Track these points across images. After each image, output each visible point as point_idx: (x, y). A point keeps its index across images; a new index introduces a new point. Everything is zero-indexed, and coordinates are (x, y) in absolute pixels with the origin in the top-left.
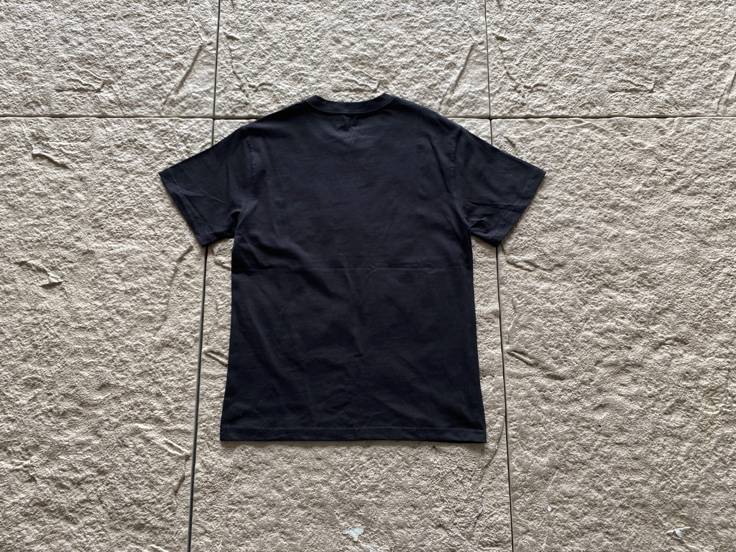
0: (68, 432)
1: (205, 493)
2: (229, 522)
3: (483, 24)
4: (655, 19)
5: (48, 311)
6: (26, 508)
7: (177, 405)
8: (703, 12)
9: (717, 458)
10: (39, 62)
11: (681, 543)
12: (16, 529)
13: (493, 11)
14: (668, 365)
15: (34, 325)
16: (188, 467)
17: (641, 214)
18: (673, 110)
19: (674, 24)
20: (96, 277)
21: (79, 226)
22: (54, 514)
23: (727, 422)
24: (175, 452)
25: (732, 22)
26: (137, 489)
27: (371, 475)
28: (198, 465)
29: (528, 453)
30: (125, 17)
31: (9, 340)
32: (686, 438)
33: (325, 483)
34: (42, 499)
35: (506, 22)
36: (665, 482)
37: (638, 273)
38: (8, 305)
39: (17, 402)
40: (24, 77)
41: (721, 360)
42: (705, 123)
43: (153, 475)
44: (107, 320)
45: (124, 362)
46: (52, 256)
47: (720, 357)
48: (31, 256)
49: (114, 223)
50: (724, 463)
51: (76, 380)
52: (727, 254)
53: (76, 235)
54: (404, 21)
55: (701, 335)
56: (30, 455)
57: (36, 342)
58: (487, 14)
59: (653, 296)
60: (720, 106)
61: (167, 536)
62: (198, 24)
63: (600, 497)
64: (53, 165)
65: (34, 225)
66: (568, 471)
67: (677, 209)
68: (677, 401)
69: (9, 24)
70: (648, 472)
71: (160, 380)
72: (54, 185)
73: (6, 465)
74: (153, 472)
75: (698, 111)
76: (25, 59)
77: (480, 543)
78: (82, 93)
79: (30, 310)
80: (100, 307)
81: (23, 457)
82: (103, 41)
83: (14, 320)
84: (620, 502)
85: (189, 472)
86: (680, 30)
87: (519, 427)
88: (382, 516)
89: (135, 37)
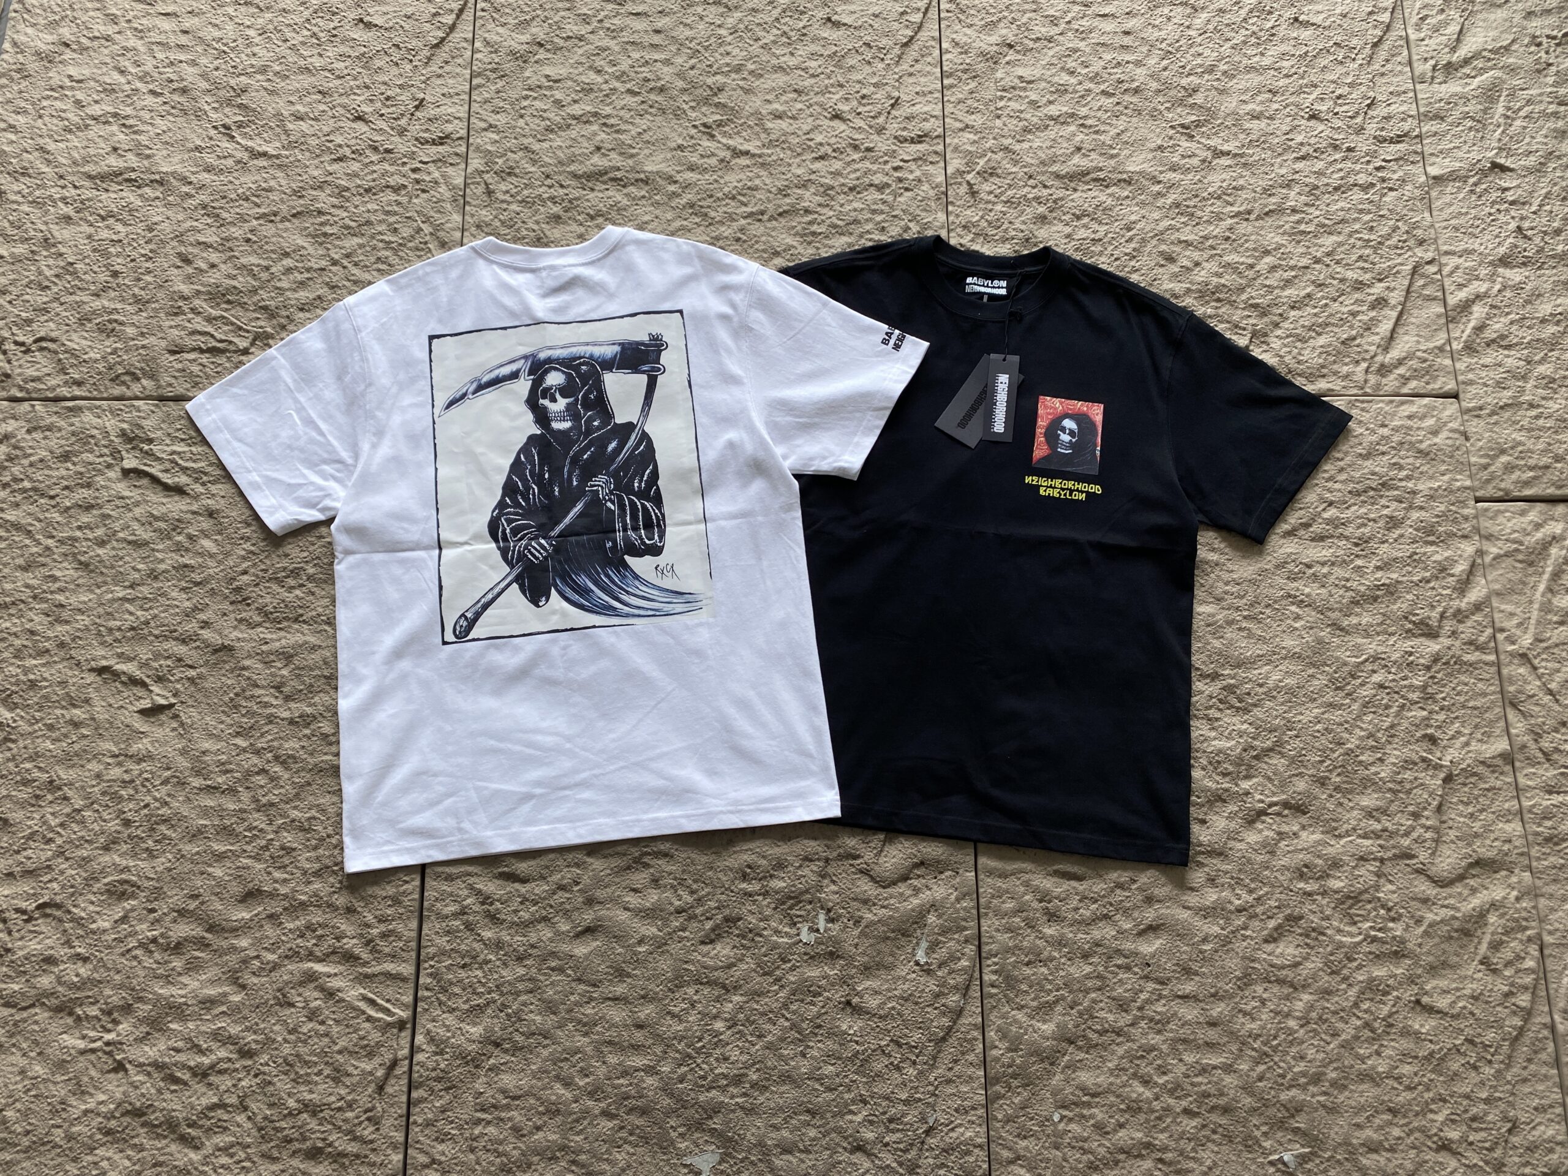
0: (185, 979)
1: (432, 1090)
2: (475, 1144)
3: (942, 227)
4: (1252, 217)
5: (149, 757)
6: (109, 1119)
7: (383, 928)
8: (1341, 204)
9: (1359, 1023)
10: (137, 300)
12: (90, 1158)
13: (962, 202)
14: (1272, 853)
15: (125, 783)
16: (402, 1042)
17: (1226, 576)
19: (1287, 227)
20: (237, 695)
21: (207, 600)
22: (159, 1131)
23: (1377, 956)
24: (380, 1015)
25: (1392, 223)
26: (309, 1083)
27: (735, 1054)
28: (420, 1039)
29: (1020, 1016)
30: (294, 216)
31: (79, 811)
32: (1303, 986)
33: (650, 1070)
34: (138, 1104)
35: (983, 224)
36: (1264, 1067)
37: (1219, 684)
38: (76, 747)
39: (93, 926)
40: (110, 327)
41: (1370, 842)
43: (339, 1057)
44: (258, 773)
45: (289, 850)
46: (157, 656)
47: (1365, 837)
48: (120, 656)
49: (270, 596)
50: (1373, 1031)
51: (200, 883)
52: (1380, 649)
53: (202, 616)
54: (799, 222)
55: (1331, 796)
56: (116, 1022)
57: (129, 815)
58: (950, 208)
59: (1245, 726)
60: (1370, 377)
61: (364, 1170)
62: (427, 229)
63: (1148, 1094)
64: (159, 488)
65: (124, 599)
66: (1091, 1047)
67: (1291, 566)
68: (1288, 918)
69: (82, 229)
70: (1234, 1048)
72: (162, 525)
73: (73, 1041)
74: (340, 1052)
75: (1330, 386)
76: (113, 294)
78: (214, 356)
80: (244, 750)
81: (102, 1026)
82: (254, 260)
83: (87, 774)
84: (1184, 1103)
85: (406, 1052)
86: (1298, 238)
87: (1003, 966)
88: (754, 1130)
89: (312, 252)
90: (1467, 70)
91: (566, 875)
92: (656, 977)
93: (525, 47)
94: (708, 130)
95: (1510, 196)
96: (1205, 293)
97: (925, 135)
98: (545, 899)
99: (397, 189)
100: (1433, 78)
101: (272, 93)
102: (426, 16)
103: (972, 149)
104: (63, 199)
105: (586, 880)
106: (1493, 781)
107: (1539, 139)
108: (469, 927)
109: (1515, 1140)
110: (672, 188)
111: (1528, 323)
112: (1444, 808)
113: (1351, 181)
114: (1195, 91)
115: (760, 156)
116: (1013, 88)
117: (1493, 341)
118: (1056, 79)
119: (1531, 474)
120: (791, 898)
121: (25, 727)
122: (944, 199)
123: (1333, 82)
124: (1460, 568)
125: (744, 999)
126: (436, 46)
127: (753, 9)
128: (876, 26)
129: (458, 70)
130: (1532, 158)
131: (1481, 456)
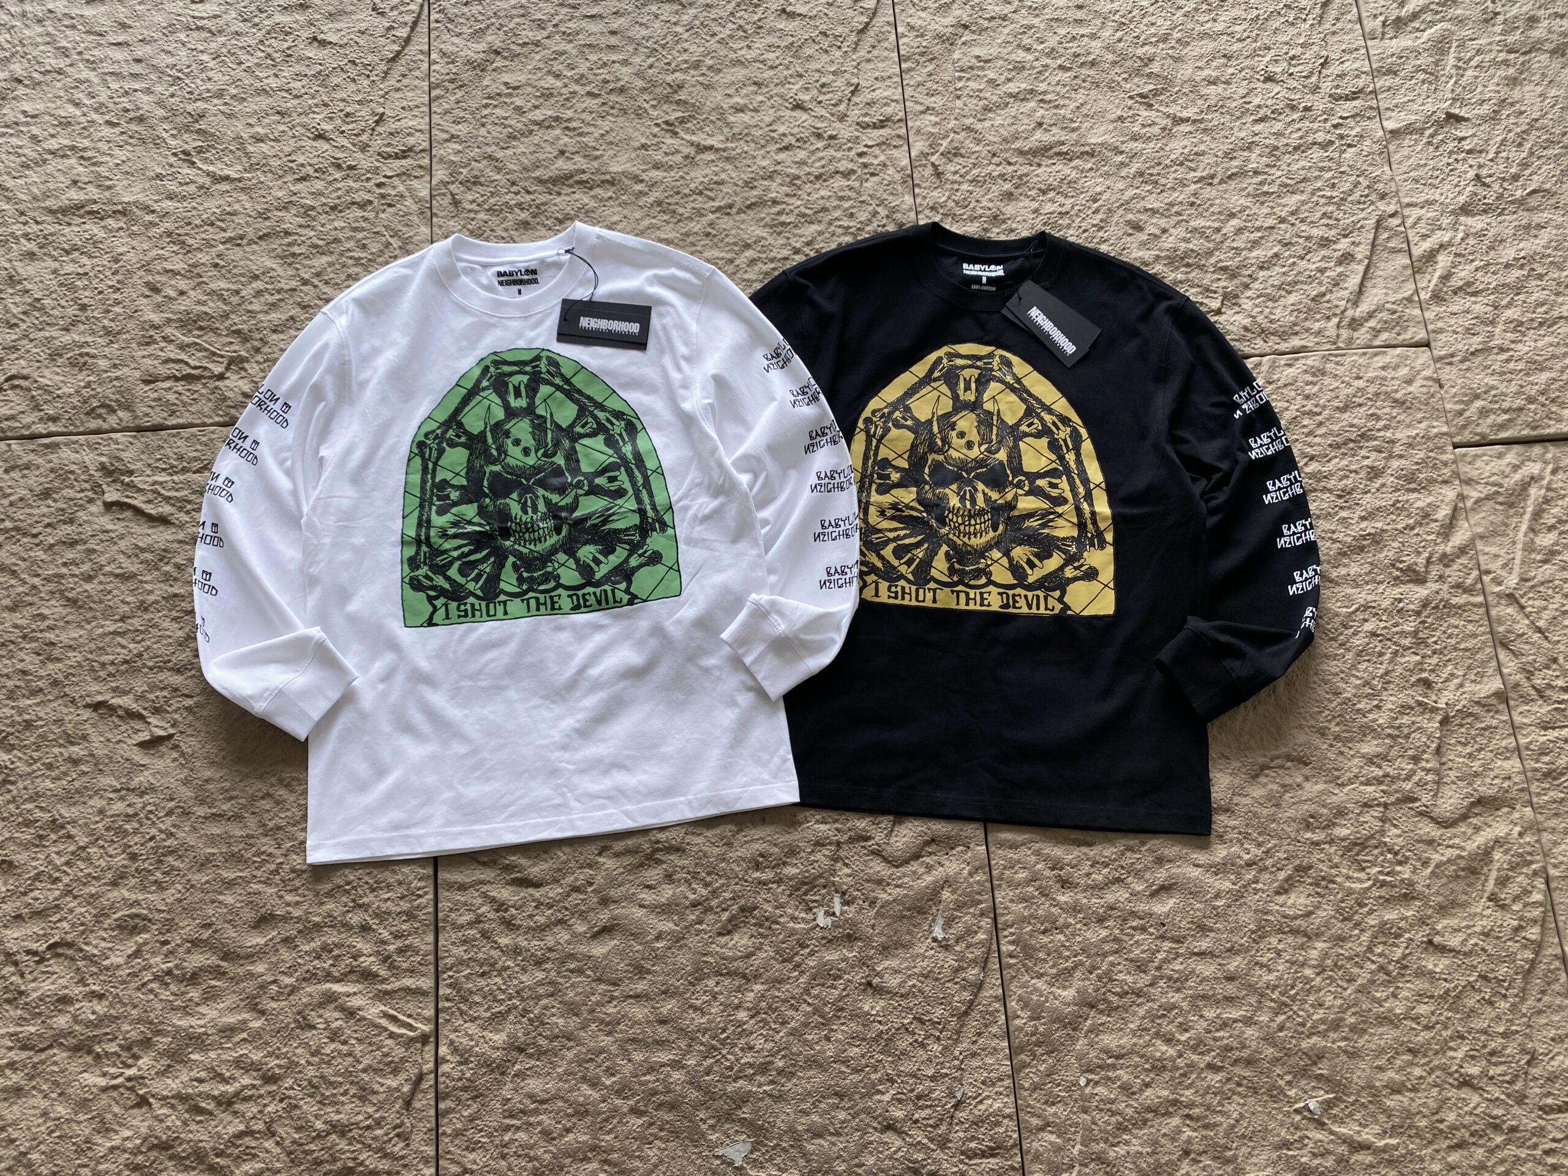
0: (203, 1009)
1: (459, 1100)
2: (506, 1151)
3: (910, 210)
4: (1216, 181)
5: (152, 789)
6: (135, 1155)
7: (399, 943)
8: (1302, 163)
9: (1373, 967)
10: (108, 332)
11: (1320, 1125)
13: (928, 184)
14: (1277, 805)
15: (129, 817)
16: (427, 1056)
18: (1259, 342)
19: (1250, 189)
22: (187, 1163)
23: (1387, 900)
24: (403, 1031)
25: (1353, 178)
26: (336, 1103)
27: (759, 1043)
28: (443, 1050)
29: (1040, 984)
30: (260, 238)
31: (84, 848)
32: (1317, 935)
33: (676, 1065)
34: (164, 1137)
35: (951, 204)
36: (1283, 1017)
38: (77, 784)
39: (107, 962)
40: (82, 360)
41: (1373, 788)
42: (1317, 364)
43: (364, 1075)
44: (263, 798)
45: (299, 873)
46: (153, 688)
47: (1368, 783)
48: (115, 690)
50: (1388, 974)
51: (211, 912)
52: (1370, 598)
54: (767, 213)
55: (1332, 746)
56: (136, 1057)
57: (135, 849)
58: (917, 190)
60: (1342, 331)
63: (1171, 1052)
64: (143, 520)
65: (116, 633)
66: (1111, 1010)
68: (1298, 869)
69: (46, 264)
70: (1253, 1000)
71: (365, 900)
72: (148, 556)
73: (93, 1079)
74: (364, 1071)
75: (1303, 343)
76: (82, 328)
77: (963, 1153)
78: (190, 383)
79: (118, 791)
81: (123, 1062)
82: (223, 284)
83: (90, 811)
84: (1208, 1058)
85: (430, 1065)
86: (1262, 199)
87: (1020, 936)
88: (783, 1116)
89: (282, 273)
90: (1416, 24)
91: (581, 876)
92: (677, 971)
93: (482, 55)
94: (670, 128)
95: (1467, 145)
96: (1174, 259)
97: (888, 120)
98: (559, 901)
99: (363, 205)
100: (1383, 34)
101: (230, 116)
102: (380, 31)
103: (935, 130)
104: (26, 236)
105: (599, 880)
106: (1489, 720)
107: (1491, 87)
108: (485, 935)
109: (1534, 1071)
110: (638, 187)
111: (1492, 268)
112: (1443, 750)
113: (1310, 140)
114: (1151, 60)
115: (724, 150)
116: (971, 68)
117: (1460, 288)
118: (1013, 57)
119: (1506, 417)
120: (805, 884)
121: (23, 768)
122: (910, 182)
123: (1287, 43)
124: (1443, 513)
125: (765, 987)
126: (393, 60)
127: (707, 5)
128: (831, 14)
129: (417, 82)
130: (1485, 107)
131: (1456, 403)
